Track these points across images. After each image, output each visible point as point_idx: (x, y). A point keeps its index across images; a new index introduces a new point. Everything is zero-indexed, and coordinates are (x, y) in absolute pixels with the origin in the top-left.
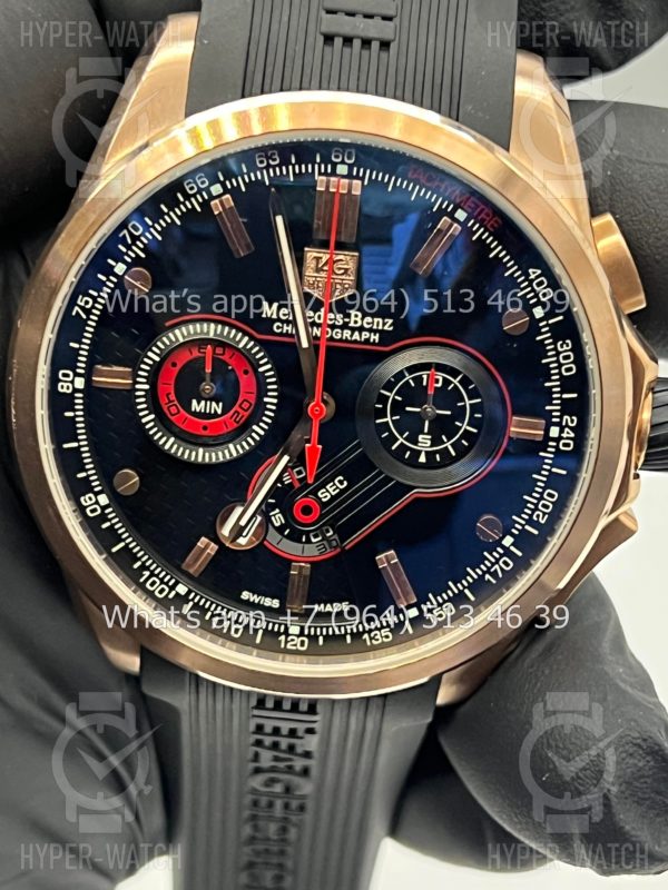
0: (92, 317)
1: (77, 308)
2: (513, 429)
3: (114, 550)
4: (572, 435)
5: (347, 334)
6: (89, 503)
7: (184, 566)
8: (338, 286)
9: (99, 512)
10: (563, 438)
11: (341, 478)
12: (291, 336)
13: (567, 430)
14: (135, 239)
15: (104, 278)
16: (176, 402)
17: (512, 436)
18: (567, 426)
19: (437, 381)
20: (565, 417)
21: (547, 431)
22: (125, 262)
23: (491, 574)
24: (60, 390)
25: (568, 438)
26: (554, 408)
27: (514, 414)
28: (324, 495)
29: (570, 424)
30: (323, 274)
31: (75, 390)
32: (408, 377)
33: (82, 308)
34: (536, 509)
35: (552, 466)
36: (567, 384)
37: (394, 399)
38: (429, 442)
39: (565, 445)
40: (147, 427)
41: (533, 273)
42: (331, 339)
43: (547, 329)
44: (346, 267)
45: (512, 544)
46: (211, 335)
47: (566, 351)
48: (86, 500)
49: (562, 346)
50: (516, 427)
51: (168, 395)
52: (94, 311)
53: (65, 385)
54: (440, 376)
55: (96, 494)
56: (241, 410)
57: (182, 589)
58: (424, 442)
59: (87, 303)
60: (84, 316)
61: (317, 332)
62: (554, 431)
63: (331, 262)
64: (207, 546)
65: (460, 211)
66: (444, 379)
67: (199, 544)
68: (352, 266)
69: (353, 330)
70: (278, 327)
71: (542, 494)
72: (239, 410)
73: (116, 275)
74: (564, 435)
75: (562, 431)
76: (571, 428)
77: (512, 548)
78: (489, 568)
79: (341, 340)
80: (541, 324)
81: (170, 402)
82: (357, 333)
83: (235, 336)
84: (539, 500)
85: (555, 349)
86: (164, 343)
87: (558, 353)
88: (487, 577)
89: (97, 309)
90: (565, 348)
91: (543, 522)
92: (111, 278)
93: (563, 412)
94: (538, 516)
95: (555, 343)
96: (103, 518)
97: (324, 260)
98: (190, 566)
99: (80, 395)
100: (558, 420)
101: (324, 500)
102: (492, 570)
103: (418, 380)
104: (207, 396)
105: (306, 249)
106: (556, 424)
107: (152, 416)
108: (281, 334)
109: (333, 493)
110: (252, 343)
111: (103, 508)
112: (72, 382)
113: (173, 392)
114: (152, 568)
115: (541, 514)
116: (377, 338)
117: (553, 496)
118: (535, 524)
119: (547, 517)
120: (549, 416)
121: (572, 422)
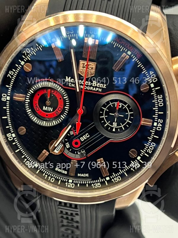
0: (13, 78)
1: (9, 75)
2: (142, 122)
3: (16, 151)
4: (161, 126)
5: (92, 88)
6: (9, 136)
7: (38, 158)
8: (89, 73)
9: (12, 139)
10: (158, 126)
11: (88, 134)
12: (74, 88)
13: (159, 124)
14: (28, 54)
15: (17, 66)
16: (38, 107)
17: (142, 124)
18: (159, 122)
19: (120, 106)
20: (159, 120)
21: (153, 124)
22: (24, 61)
24: (2, 100)
25: (160, 126)
26: (156, 116)
27: (143, 117)
28: (82, 139)
29: (160, 122)
30: (85, 69)
31: (7, 100)
32: (111, 104)
33: (10, 75)
34: (148, 148)
35: (154, 135)
36: (160, 109)
37: (106, 110)
38: (116, 125)
39: (159, 129)
40: (28, 113)
41: (151, 73)
42: (87, 89)
43: (155, 91)
44: (92, 67)
45: (140, 159)
46: (50, 86)
47: (160, 98)
48: (9, 135)
49: (159, 97)
50: (143, 121)
51: (36, 104)
52: (14, 76)
53: (4, 98)
54: (121, 104)
55: (12, 133)
56: (58, 111)
57: (36, 165)
58: (115, 125)
59: (12, 73)
60: (11, 77)
61: (82, 87)
62: (155, 124)
63: (87, 65)
64: (45, 153)
65: (129, 51)
66: (122, 105)
67: (43, 152)
68: (94, 67)
69: (93, 87)
70: (70, 85)
71: (150, 144)
72: (58, 110)
73: (21, 65)
74: (159, 125)
75: (158, 124)
76: (161, 123)
79: (89, 90)
80: (153, 89)
81: (37, 106)
82: (95, 88)
83: (57, 87)
84: (149, 146)
85: (157, 98)
86: (35, 87)
87: (158, 99)
88: (132, 169)
89: (15, 75)
90: (160, 97)
91: (150, 153)
92: (20, 66)
93: (158, 118)
94: (149, 151)
95: (157, 96)
96: (13, 141)
97: (86, 64)
98: (40, 158)
99: (8, 102)
100: (157, 120)
101: (82, 141)
103: (114, 105)
104: (48, 105)
105: (80, 61)
106: (156, 122)
107: (30, 110)
108: (71, 87)
109: (85, 139)
110: (62, 89)
111: (14, 138)
112: (6, 98)
113: (38, 104)
114: (28, 158)
115: (150, 150)
116: (101, 90)
117: (154, 145)
118: (148, 153)
119: (152, 151)
120: (154, 119)
121: (161, 121)
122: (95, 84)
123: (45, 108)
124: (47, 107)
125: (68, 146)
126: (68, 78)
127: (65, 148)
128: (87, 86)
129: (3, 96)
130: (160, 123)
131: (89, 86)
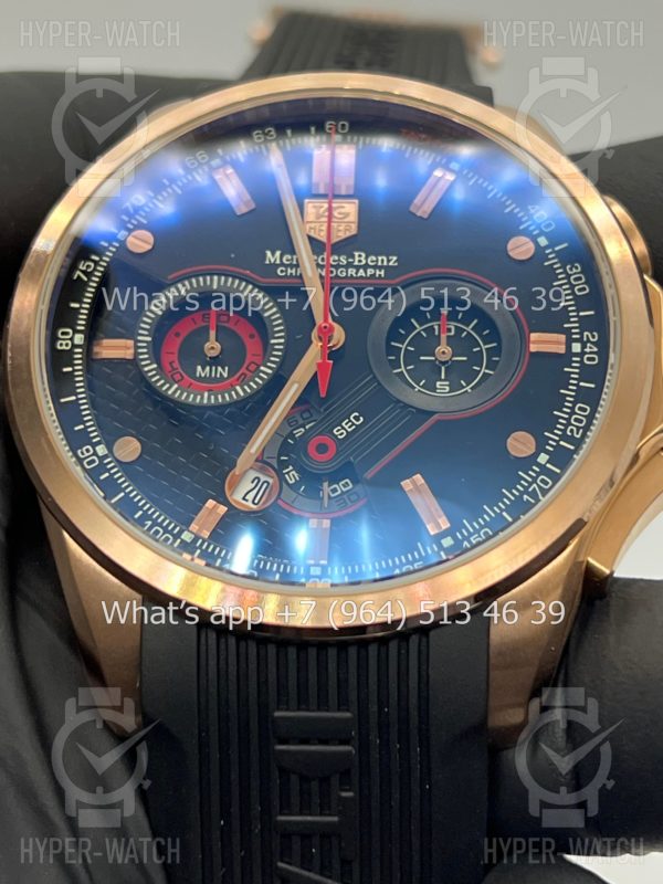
1: (78, 273)
2: (532, 345)
4: (595, 349)
5: (352, 272)
6: (86, 455)
10: (586, 353)
11: (357, 414)
13: (589, 344)
17: (533, 351)
18: (588, 341)
19: (449, 330)
20: (586, 333)
21: (569, 347)
23: (528, 494)
25: (591, 353)
26: (573, 325)
28: (340, 432)
29: (591, 339)
34: (569, 424)
35: (579, 380)
38: (448, 388)
39: (589, 359)
42: (337, 277)
43: (553, 256)
45: (548, 462)
46: (215, 287)
47: (576, 273)
49: (571, 269)
50: (535, 342)
53: (64, 342)
57: (187, 537)
59: (88, 267)
60: (86, 279)
66: (456, 327)
68: (353, 210)
69: (358, 268)
70: (282, 271)
71: (572, 408)
72: (247, 372)
73: (118, 240)
74: (587, 350)
75: (584, 347)
77: (548, 466)
78: (526, 488)
79: (346, 277)
80: (547, 252)
81: (174, 369)
82: (361, 271)
83: (239, 286)
84: (571, 414)
85: (565, 272)
87: (568, 276)
88: (525, 497)
90: (575, 271)
91: (578, 436)
92: (114, 244)
94: (572, 431)
95: (563, 267)
96: (102, 468)
99: (79, 350)
100: (578, 336)
101: (341, 437)
102: (530, 490)
105: (306, 201)
106: (576, 340)
108: (285, 277)
109: (350, 430)
110: (257, 290)
112: (71, 339)
114: (155, 516)
115: (575, 429)
116: (382, 273)
117: (585, 410)
118: (570, 440)
119: (581, 431)
120: (568, 332)
121: (593, 337)
122: (362, 259)
123: (203, 369)
124: (208, 368)
125: (292, 476)
126: (273, 254)
127: (284, 485)
128: (337, 267)
129: (60, 336)
130: (592, 343)
131: (343, 266)
